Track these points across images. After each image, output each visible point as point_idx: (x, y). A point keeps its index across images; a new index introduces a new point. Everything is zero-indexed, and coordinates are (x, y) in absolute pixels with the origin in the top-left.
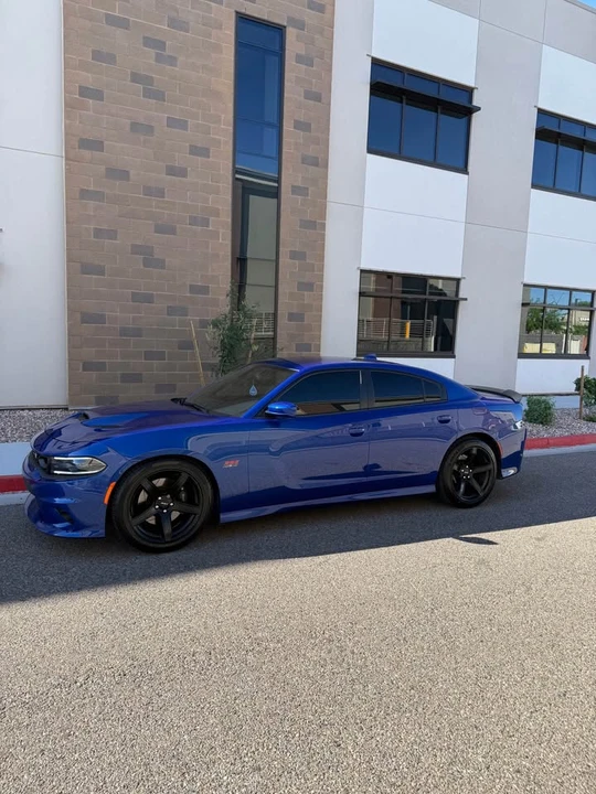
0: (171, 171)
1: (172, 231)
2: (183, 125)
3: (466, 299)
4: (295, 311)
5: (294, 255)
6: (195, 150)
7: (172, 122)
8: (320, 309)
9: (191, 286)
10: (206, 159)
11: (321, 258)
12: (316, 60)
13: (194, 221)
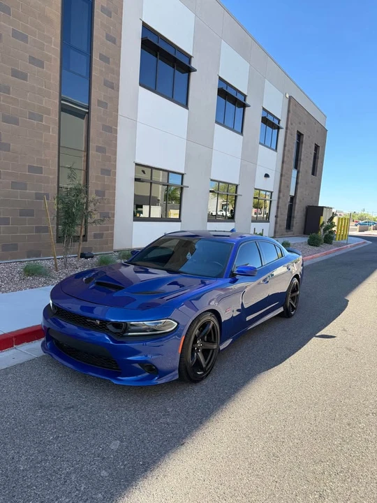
0: (15, 74)
1: (16, 122)
2: (24, 38)
3: (188, 187)
4: (99, 189)
5: (99, 149)
6: (33, 60)
7: (16, 34)
8: (114, 188)
9: (29, 166)
10: (41, 69)
11: (115, 153)
12: (113, 14)
13: (32, 116)
